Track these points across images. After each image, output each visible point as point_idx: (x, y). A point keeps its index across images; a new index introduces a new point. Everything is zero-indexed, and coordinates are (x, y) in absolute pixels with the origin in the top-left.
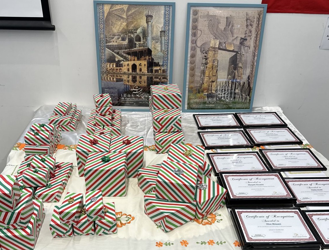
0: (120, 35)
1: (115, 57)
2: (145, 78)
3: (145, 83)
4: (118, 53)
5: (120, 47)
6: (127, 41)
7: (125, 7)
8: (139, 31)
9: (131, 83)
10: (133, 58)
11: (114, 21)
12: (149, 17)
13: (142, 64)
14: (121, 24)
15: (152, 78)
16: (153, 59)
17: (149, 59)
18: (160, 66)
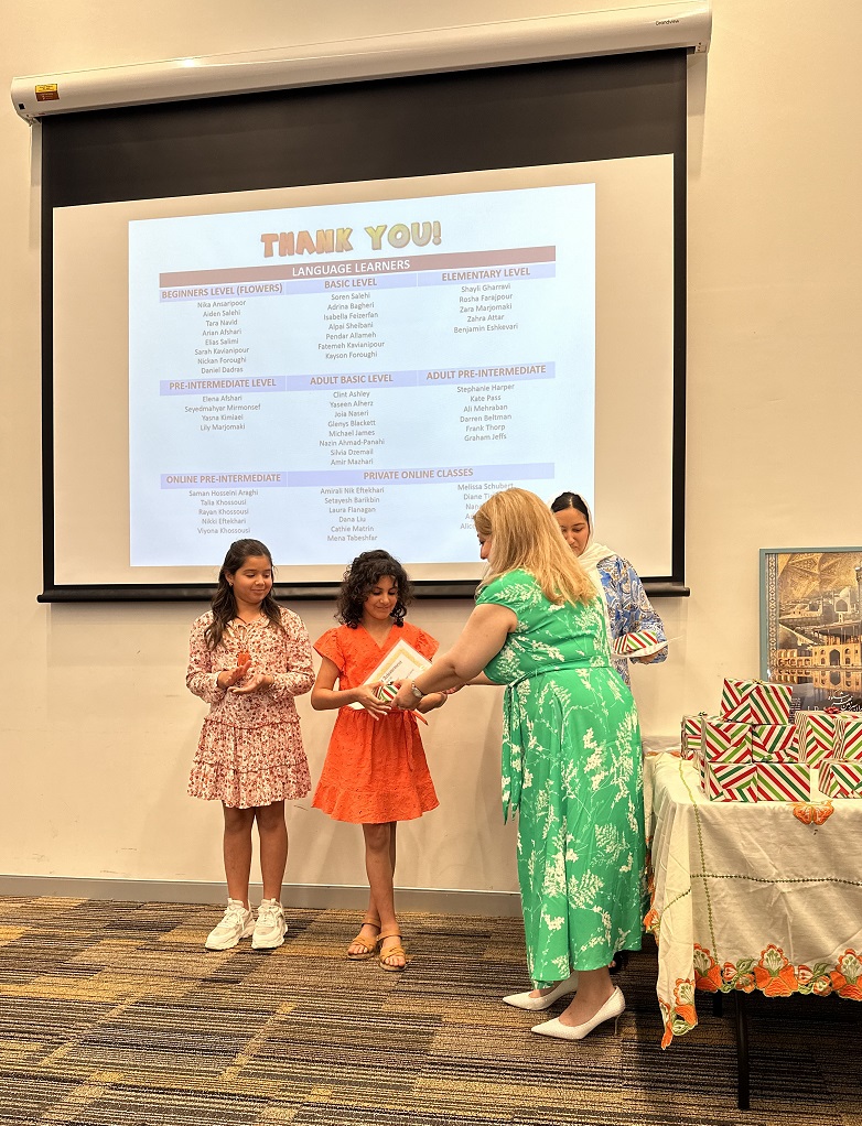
0: (807, 602)
1: (797, 639)
3: (857, 684)
4: (802, 633)
5: (807, 622)
6: (820, 610)
7: (818, 557)
8: (842, 594)
9: (829, 686)
10: (833, 639)
11: (796, 580)
13: (852, 650)
14: (811, 583)
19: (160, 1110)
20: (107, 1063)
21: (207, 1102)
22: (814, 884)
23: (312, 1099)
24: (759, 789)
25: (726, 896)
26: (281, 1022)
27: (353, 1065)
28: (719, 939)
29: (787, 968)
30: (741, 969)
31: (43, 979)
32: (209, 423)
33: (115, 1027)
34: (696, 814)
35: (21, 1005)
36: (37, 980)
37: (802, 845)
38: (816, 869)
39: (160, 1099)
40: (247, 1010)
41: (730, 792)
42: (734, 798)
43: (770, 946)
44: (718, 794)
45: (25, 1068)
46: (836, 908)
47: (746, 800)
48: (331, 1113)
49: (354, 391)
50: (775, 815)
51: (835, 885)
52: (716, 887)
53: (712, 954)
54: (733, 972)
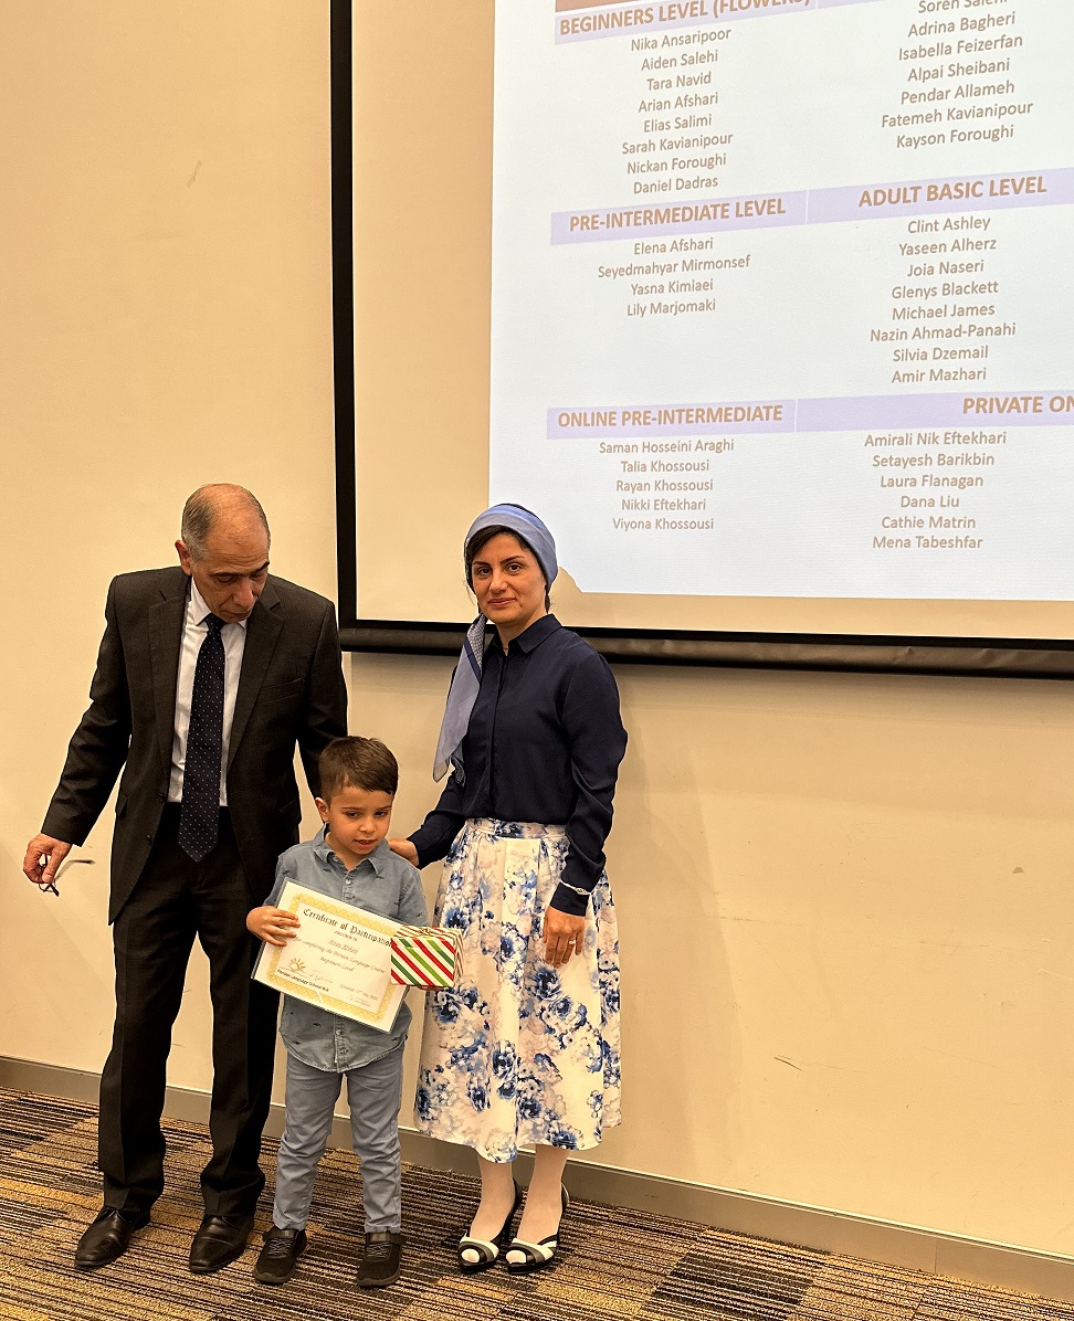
32: (645, 300)
49: (955, 217)
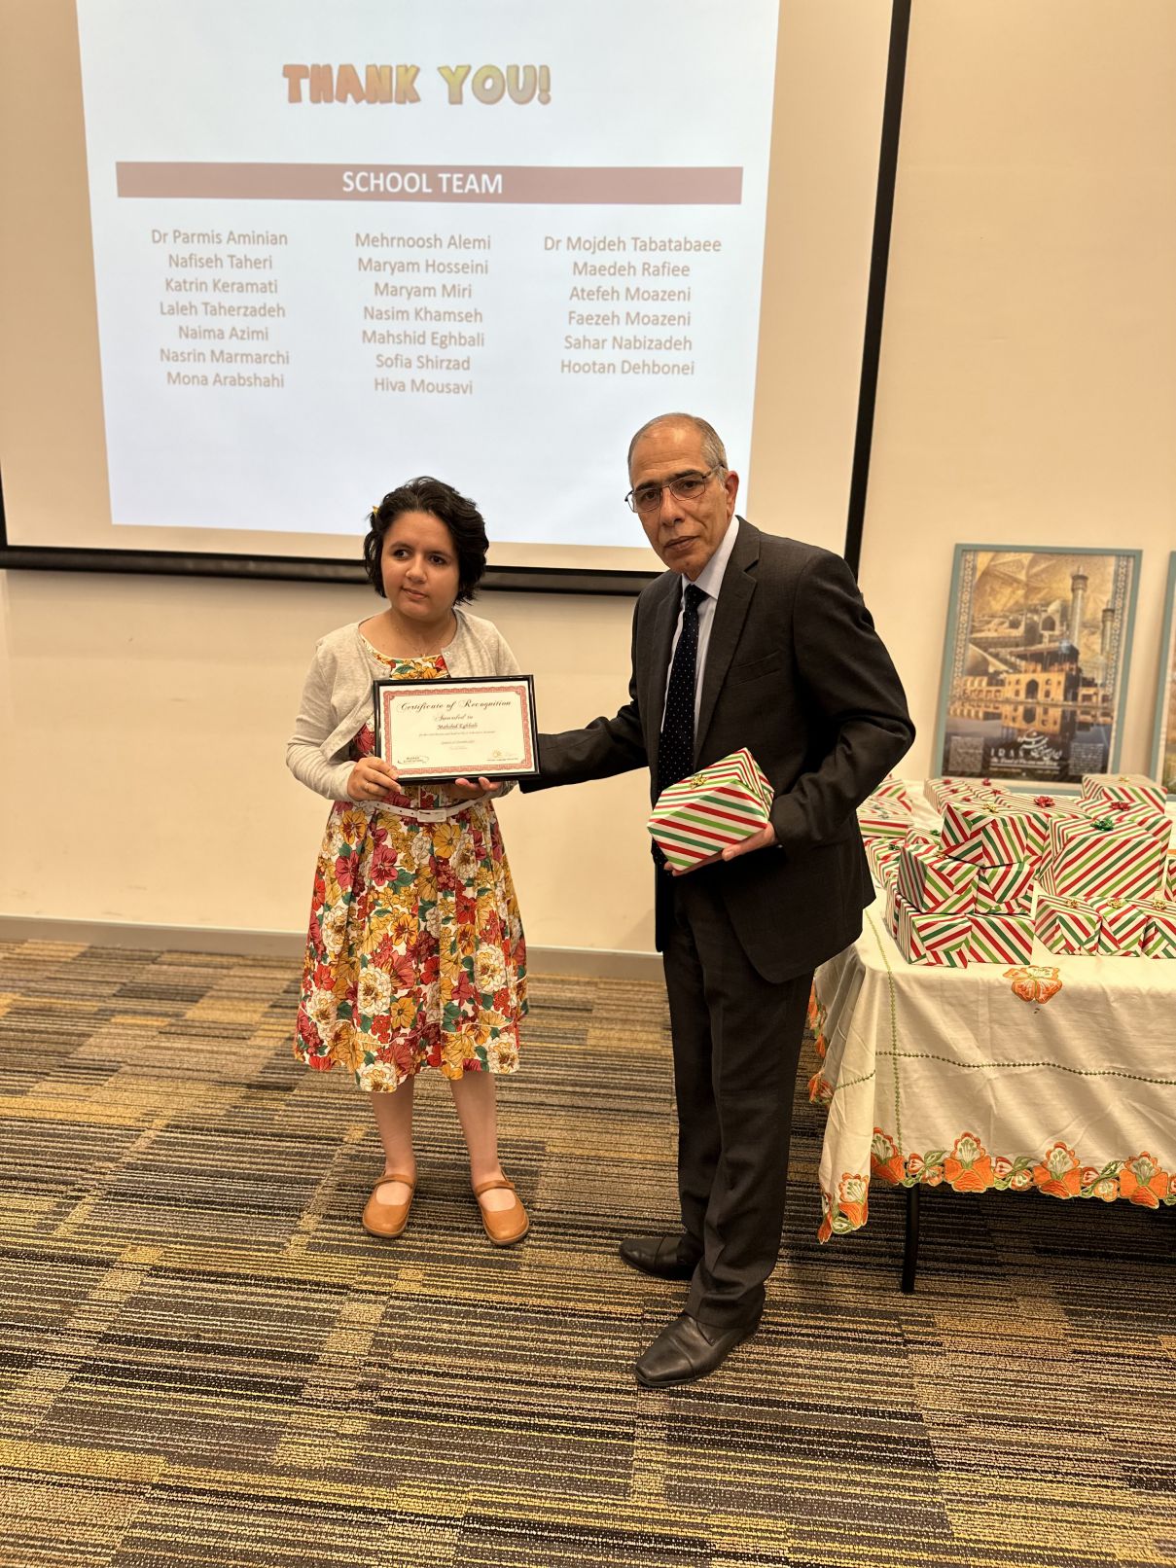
0: (1007, 617)
1: (986, 662)
2: (1055, 713)
3: (1055, 723)
4: (996, 656)
5: (1004, 643)
6: (1022, 629)
7: (1026, 558)
8: (1053, 607)
9: (1020, 724)
10: (1032, 667)
11: (997, 587)
12: (1079, 580)
13: (1054, 682)
14: (1013, 592)
15: (1073, 713)
16: (1079, 670)
17: (1071, 669)
18: (1096, 685)
19: (216, 1311)
20: (140, 1232)
21: (272, 1296)
22: (1026, 1069)
23: (401, 1287)
24: (972, 951)
25: (918, 1079)
26: (353, 1158)
27: (447, 1228)
28: (906, 1127)
29: (981, 1159)
30: (929, 1161)
31: (46, 1086)
33: (146, 1168)
34: (891, 983)
35: (21, 1132)
36: (36, 1086)
37: (1017, 1024)
38: (1030, 1051)
39: (211, 1291)
40: (307, 1137)
41: (935, 954)
42: (939, 960)
43: (966, 1135)
44: (920, 956)
45: (37, 1242)
46: (1048, 1097)
47: (953, 965)
48: (426, 1310)
50: (989, 990)
51: (1051, 1070)
52: (909, 1068)
53: (896, 1142)
54: (919, 1164)
